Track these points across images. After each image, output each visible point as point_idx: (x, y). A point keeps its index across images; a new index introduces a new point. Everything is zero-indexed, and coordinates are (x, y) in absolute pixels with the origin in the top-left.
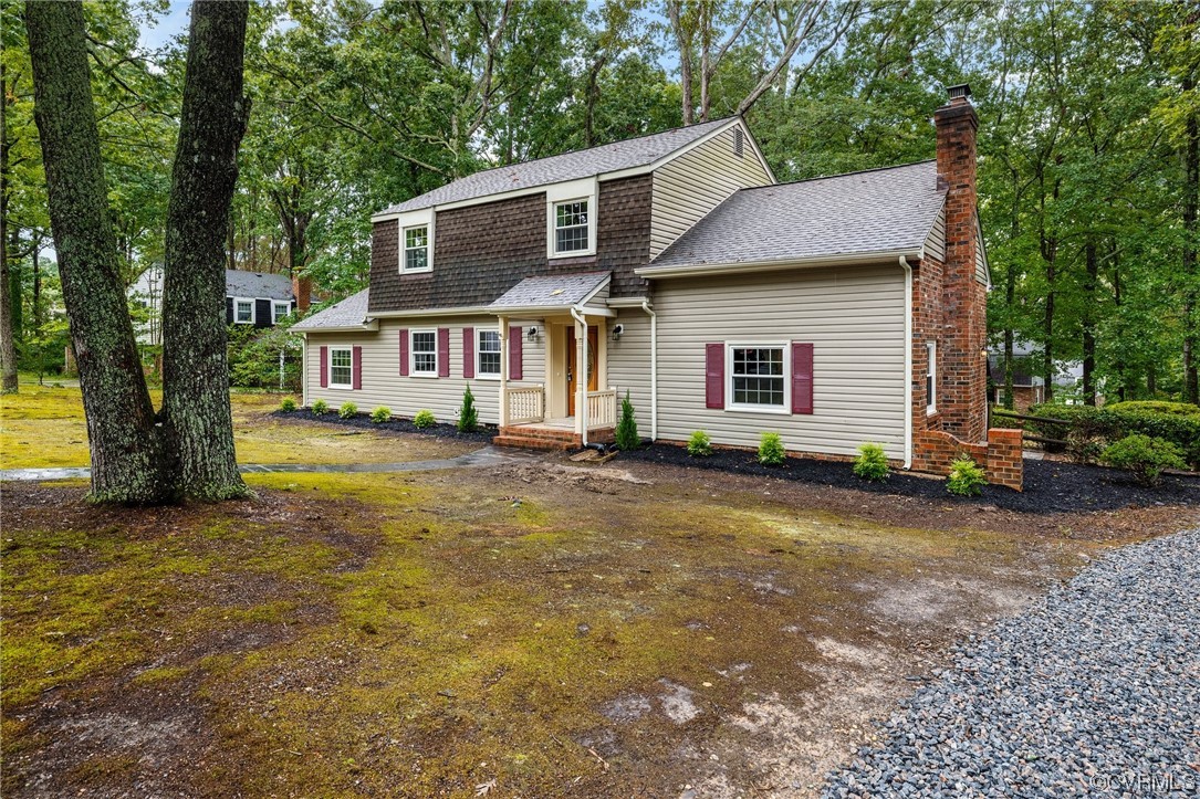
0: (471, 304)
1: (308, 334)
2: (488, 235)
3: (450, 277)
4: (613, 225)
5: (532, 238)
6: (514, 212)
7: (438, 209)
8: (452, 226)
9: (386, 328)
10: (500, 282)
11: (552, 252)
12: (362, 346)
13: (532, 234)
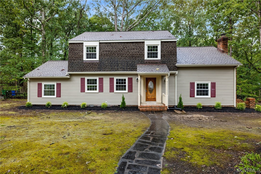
0: (116, 71)
1: (30, 79)
2: (122, 51)
3: (106, 63)
4: (165, 53)
5: (138, 54)
6: (131, 46)
7: (101, 42)
8: (107, 48)
9: (73, 77)
10: (127, 65)
11: (146, 58)
12: (61, 83)
13: (138, 53)
